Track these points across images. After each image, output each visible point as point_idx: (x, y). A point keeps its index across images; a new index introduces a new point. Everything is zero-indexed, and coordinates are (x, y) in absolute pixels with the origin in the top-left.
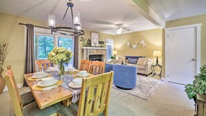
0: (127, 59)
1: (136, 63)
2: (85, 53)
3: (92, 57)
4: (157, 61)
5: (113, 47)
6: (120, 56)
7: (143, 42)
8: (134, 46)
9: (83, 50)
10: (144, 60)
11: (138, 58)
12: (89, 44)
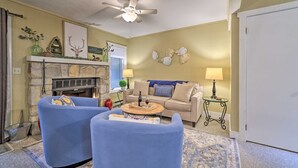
0: (151, 85)
1: (170, 95)
2: (36, 72)
3: (60, 86)
4: (214, 92)
5: (125, 62)
6: (139, 81)
7: (183, 51)
8: (167, 60)
9: (29, 65)
10: (187, 89)
11: (174, 83)
12: (57, 49)
